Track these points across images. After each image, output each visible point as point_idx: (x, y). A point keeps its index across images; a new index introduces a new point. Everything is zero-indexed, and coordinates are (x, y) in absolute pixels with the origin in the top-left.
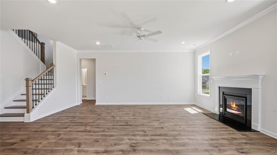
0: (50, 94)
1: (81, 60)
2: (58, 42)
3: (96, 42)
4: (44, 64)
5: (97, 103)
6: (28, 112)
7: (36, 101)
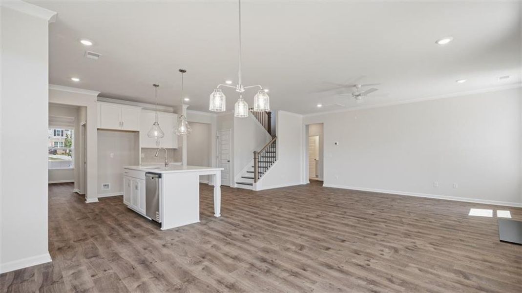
0: (272, 167)
1: (307, 126)
2: (281, 111)
3: (317, 105)
4: (270, 134)
5: (324, 185)
6: (255, 182)
7: (261, 173)
